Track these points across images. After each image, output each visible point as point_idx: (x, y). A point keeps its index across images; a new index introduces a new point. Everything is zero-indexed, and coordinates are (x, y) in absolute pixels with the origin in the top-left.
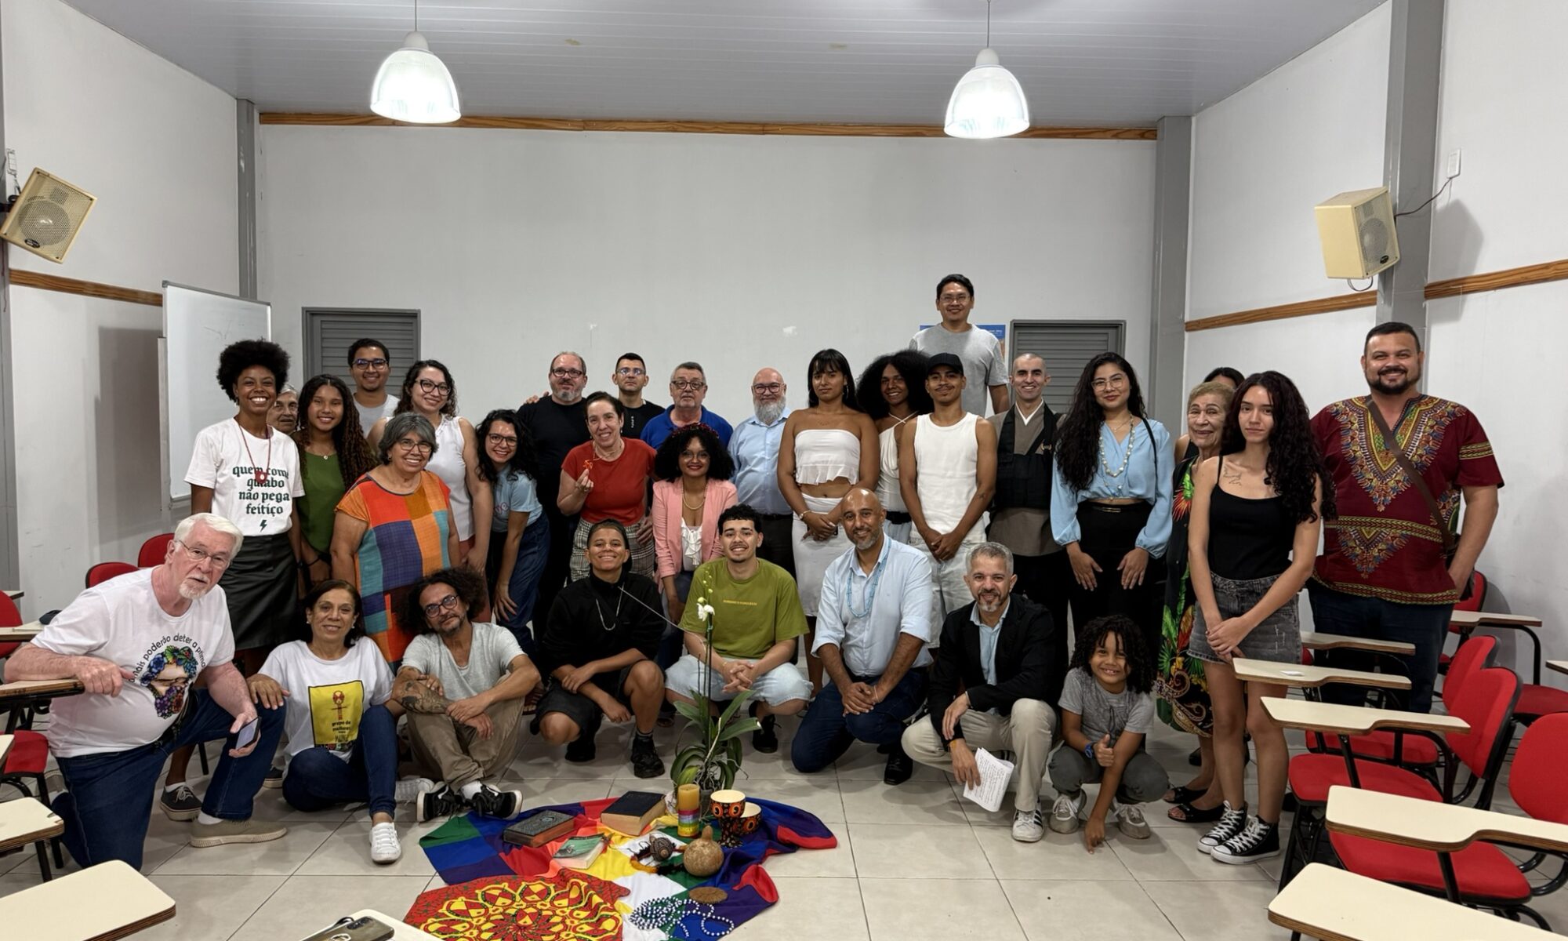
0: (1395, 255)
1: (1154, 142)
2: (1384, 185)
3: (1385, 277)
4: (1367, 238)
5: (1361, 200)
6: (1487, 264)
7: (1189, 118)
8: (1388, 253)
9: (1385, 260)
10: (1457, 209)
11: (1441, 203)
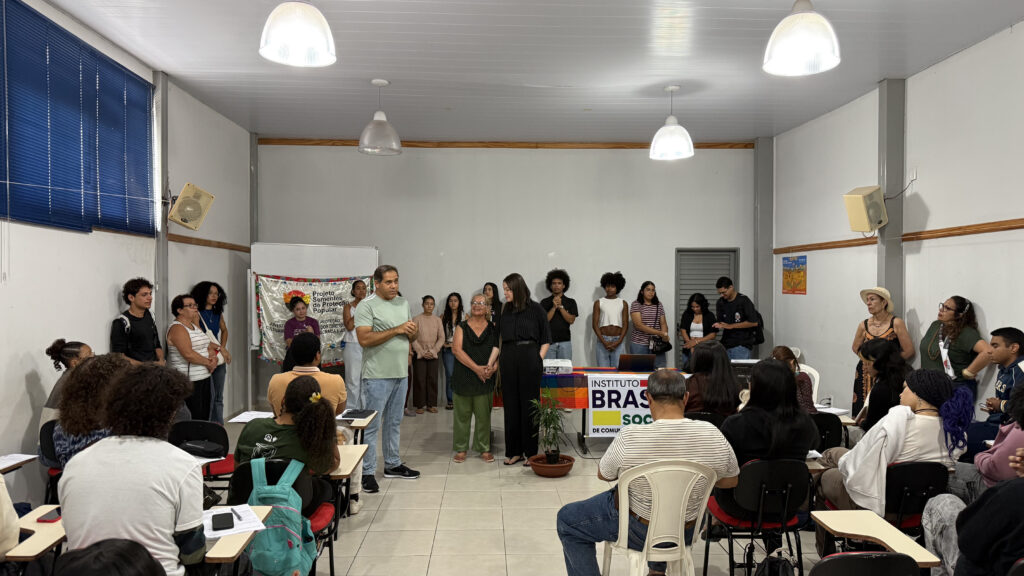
0: (885, 220)
1: (752, 150)
2: (879, 183)
3: (881, 231)
4: (871, 212)
5: (868, 192)
6: (931, 226)
7: (771, 138)
8: (882, 219)
9: (880, 222)
10: (916, 197)
11: (908, 193)
